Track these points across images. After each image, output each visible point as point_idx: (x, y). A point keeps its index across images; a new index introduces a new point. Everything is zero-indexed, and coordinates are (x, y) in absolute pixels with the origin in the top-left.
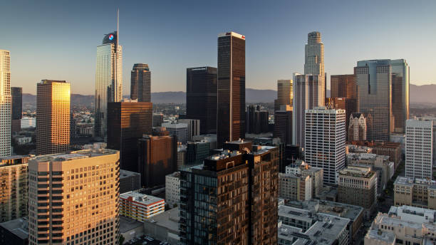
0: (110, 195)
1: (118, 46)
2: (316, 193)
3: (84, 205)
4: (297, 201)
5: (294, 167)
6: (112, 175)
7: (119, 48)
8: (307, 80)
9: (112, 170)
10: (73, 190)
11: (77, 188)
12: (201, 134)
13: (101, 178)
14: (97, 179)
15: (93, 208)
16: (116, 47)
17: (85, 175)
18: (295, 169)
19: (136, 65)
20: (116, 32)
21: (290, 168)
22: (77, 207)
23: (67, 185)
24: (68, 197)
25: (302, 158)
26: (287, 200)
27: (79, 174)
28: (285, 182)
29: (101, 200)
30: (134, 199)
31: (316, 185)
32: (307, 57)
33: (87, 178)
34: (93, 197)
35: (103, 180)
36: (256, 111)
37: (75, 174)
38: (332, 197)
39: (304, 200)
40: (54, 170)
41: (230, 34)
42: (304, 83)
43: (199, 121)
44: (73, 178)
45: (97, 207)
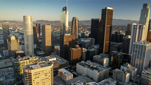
0: (49, 79)
1: (67, 11)
2: (132, 78)
3: (39, 82)
4: (122, 82)
5: (124, 66)
6: (49, 73)
7: (67, 12)
8: (138, 27)
9: (49, 71)
10: (35, 78)
11: (37, 78)
12: (95, 44)
13: (45, 74)
14: (44, 74)
15: (43, 83)
16: (66, 12)
17: (40, 73)
18: (125, 67)
19: (74, 18)
20: (66, 7)
21: (123, 67)
22: (37, 83)
23: (33, 77)
24: (34, 80)
25: (129, 62)
26: (118, 81)
27: (37, 73)
28: (119, 74)
29: (45, 81)
30: (63, 73)
31: (132, 75)
32: (141, 14)
33: (40, 74)
34: (43, 80)
35: (46, 74)
36: (118, 34)
37: (36, 74)
38: (138, 81)
39: (125, 82)
40: (29, 72)
41: (106, 8)
42: (136, 29)
43: (94, 39)
44: (35, 75)
45: (44, 83)
